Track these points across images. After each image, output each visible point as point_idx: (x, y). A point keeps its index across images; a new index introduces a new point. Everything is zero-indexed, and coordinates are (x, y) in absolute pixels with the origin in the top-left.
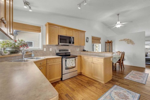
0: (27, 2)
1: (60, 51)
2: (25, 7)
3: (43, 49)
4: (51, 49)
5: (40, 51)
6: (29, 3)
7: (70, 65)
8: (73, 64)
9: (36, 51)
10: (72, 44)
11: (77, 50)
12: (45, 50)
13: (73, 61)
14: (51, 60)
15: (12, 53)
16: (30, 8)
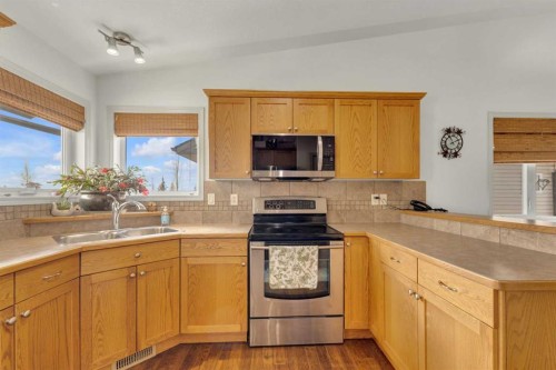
0: (123, 34)
1: (268, 205)
2: (112, 52)
3: (205, 197)
4: (236, 195)
5: (195, 203)
6: (127, 36)
7: (290, 282)
8: (304, 279)
9: (182, 204)
10: (320, 173)
11: (374, 202)
12: (211, 199)
13: (306, 258)
14: (200, 244)
15: (91, 207)
16: (138, 51)
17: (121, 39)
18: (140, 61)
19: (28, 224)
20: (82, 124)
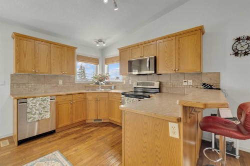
1: (138, 84)
3: (123, 81)
4: (131, 81)
11: (185, 84)
16: (104, 43)
17: (100, 41)
18: (104, 45)
19: (85, 87)
20: (98, 63)
